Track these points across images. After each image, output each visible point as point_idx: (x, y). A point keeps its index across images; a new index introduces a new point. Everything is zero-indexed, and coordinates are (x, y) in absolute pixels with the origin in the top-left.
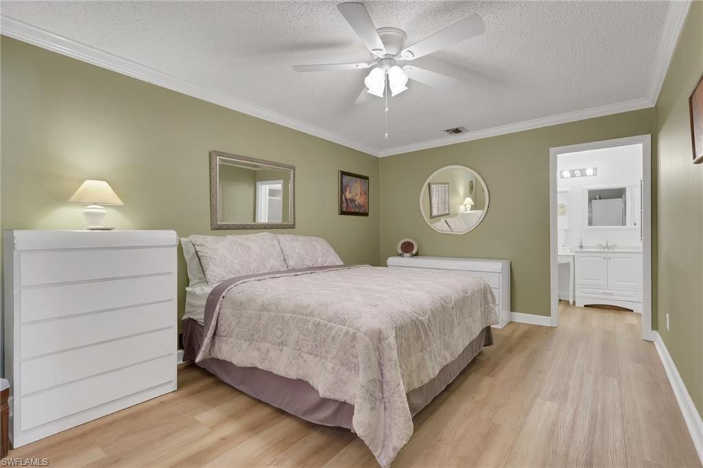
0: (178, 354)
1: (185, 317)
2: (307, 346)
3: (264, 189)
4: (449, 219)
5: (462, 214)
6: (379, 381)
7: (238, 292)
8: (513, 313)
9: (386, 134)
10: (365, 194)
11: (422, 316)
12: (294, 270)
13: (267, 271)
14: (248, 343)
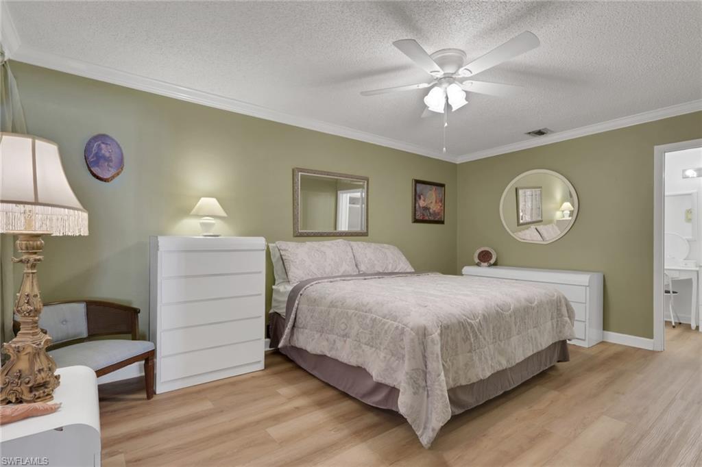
0: (266, 342)
1: (271, 311)
2: (365, 338)
3: (345, 198)
4: (541, 226)
5: (558, 221)
6: (423, 371)
7: (313, 290)
8: (606, 332)
9: (444, 149)
10: (441, 201)
11: (471, 319)
12: (364, 274)
13: (340, 274)
14: (319, 334)
